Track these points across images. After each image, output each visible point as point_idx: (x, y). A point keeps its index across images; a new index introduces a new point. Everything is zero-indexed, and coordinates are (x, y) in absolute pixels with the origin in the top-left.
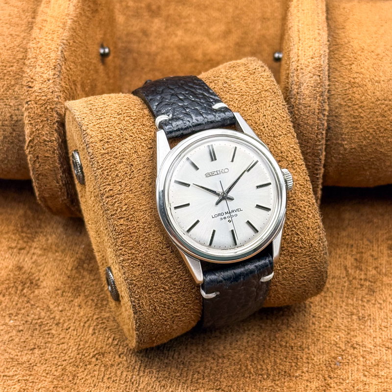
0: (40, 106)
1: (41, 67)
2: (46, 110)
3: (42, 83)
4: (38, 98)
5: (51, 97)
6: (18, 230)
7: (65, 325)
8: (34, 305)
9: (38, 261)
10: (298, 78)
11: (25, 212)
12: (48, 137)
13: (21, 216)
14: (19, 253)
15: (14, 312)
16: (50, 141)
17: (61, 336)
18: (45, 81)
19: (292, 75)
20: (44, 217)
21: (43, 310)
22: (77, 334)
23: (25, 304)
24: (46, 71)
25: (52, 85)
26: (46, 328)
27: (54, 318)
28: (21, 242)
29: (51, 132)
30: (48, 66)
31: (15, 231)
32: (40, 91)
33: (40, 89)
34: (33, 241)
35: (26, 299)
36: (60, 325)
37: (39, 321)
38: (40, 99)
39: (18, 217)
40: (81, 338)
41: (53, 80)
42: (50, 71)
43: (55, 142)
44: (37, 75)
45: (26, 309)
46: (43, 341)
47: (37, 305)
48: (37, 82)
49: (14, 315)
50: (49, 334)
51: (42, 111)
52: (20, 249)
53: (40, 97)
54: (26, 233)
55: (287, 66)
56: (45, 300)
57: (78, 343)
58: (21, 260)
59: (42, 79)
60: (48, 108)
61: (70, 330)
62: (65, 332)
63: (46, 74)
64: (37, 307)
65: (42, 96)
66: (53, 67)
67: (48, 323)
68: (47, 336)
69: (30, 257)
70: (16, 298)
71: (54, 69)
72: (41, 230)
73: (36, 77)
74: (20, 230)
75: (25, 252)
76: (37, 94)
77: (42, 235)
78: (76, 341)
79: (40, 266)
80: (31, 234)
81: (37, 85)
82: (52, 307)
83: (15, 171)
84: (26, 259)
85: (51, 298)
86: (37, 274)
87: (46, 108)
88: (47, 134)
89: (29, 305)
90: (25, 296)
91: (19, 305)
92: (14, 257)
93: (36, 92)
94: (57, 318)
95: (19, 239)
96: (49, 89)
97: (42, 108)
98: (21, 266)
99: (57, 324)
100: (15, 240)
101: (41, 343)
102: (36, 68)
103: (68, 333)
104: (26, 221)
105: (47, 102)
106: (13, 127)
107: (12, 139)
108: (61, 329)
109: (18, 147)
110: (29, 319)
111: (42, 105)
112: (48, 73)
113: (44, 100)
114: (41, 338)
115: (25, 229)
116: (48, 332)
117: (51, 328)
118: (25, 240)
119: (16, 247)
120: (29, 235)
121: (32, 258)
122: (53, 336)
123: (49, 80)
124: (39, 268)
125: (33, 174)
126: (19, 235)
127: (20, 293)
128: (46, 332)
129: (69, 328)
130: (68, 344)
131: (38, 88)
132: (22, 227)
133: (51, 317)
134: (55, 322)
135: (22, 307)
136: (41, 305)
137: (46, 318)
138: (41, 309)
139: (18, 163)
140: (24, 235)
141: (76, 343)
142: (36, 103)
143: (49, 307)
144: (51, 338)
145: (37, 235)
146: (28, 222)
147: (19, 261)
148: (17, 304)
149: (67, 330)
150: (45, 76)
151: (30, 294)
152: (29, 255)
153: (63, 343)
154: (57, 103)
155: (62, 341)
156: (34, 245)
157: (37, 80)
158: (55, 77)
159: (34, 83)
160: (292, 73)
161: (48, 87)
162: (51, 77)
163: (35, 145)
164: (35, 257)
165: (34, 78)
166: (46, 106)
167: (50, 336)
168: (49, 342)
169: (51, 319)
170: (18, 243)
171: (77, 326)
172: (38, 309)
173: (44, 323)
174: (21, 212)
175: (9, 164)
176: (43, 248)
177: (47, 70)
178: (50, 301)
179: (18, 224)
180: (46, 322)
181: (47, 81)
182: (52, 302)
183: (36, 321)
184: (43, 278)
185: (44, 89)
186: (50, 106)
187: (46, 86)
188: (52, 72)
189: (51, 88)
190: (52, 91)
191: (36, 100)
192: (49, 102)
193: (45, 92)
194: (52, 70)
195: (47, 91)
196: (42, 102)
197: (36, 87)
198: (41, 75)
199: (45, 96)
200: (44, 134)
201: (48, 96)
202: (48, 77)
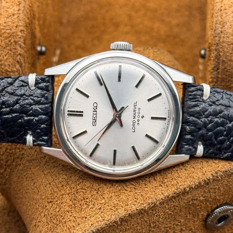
0: (4, 38)
1: (7, 3)
2: (10, 43)
3: (7, 18)
5: (15, 31)
12: (10, 68)
16: (12, 72)
18: (10, 16)
24: (11, 7)
25: (16, 20)
29: (13, 64)
30: (13, 2)
32: (5, 25)
33: (5, 23)
38: (5, 32)
41: (18, 15)
42: (15, 7)
43: (16, 73)
44: (3, 10)
51: (6, 44)
53: (5, 31)
59: (8, 13)
60: (12, 41)
63: (11, 9)
65: (7, 29)
66: (18, 3)
87: (10, 41)
96: (13, 23)
97: (6, 41)
105: (11, 35)
111: (6, 38)
112: (13, 8)
113: (9, 33)
123: (14, 15)
131: (3, 22)
150: (10, 11)
154: (20, 37)
157: (3, 14)
158: (19, 12)
161: (13, 22)
162: (16, 12)
166: (10, 39)
177: (12, 5)
181: (12, 16)
185: (9, 23)
186: (14, 39)
187: (11, 21)
188: (17, 7)
189: (16, 22)
190: (16, 25)
191: (2, 32)
192: (13, 35)
193: (10, 26)
194: (17, 5)
195: (12, 25)
196: (6, 35)
197: (2, 21)
198: (6, 10)
199: (10, 29)
200: (7, 65)
201: (13, 30)
202: (13, 12)
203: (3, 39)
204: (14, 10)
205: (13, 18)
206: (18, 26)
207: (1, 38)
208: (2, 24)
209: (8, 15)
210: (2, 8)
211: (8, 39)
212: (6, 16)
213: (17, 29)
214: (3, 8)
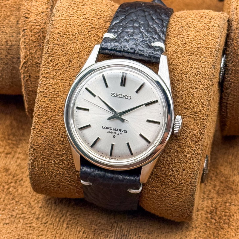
1: (36, 2)
2: (39, 38)
3: (37, 15)
4: (33, 27)
5: (44, 27)
6: (5, 138)
7: (44, 220)
8: (18, 202)
9: (22, 164)
10: (237, 16)
11: (11, 123)
12: (40, 60)
13: (7, 126)
14: (6, 157)
15: (2, 207)
17: (40, 229)
18: (40, 14)
19: (232, 13)
20: (27, 127)
21: (26, 206)
22: (53, 228)
23: (11, 200)
24: (40, 5)
26: (28, 222)
27: (34, 213)
28: (7, 147)
30: (42, 1)
31: (3, 139)
32: (35, 21)
33: (35, 20)
34: (18, 147)
35: (11, 197)
36: (40, 220)
37: (22, 216)
38: (35, 28)
39: (6, 127)
40: (57, 231)
41: (46, 13)
42: (44, 5)
44: (33, 8)
45: (12, 205)
46: (26, 233)
47: (20, 202)
48: (32, 14)
49: (2, 210)
50: (30, 227)
51: (36, 38)
52: (7, 154)
53: (35, 27)
54: (12, 140)
55: (229, 6)
56: (27, 198)
57: (54, 235)
58: (8, 163)
59: (37, 12)
60: (41, 36)
61: (48, 224)
62: (44, 226)
63: (40, 7)
64: (21, 203)
65: (37, 26)
66: (47, 2)
67: (29, 218)
68: (29, 229)
69: (15, 161)
70: (4, 196)
71: (47, 4)
72: (24, 138)
73: (32, 10)
74: (7, 137)
75: (11, 156)
76: (32, 24)
77: (25, 142)
78: (53, 233)
79: (23, 168)
80: (16, 141)
81: (33, 16)
82: (33, 203)
83: (8, 87)
84: (12, 162)
85: (32, 196)
86: (21, 175)
87: (39, 36)
88: (39, 57)
89: (13, 201)
90: (11, 194)
91: (6, 202)
92: (2, 160)
93: (32, 22)
94: (37, 213)
95: (6, 146)
96: (42, 20)
97: (36, 36)
98: (8, 168)
99: (37, 219)
100: (3, 146)
101: (24, 234)
102: (32, 2)
103: (46, 226)
104: (12, 130)
105: (40, 31)
106: (8, 51)
107: (7, 61)
108: (40, 223)
109: (11, 68)
110: (14, 214)
111: (36, 33)
112: (42, 6)
113: (38, 29)
114: (24, 230)
115: (11, 137)
116: (30, 225)
117: (32, 221)
118: (11, 146)
119: (4, 152)
120: (14, 142)
121: (16, 162)
122: (34, 229)
123: (42, 13)
124: (23, 170)
125: (25, 90)
126: (6, 142)
127: (7, 191)
128: (28, 225)
129: (47, 222)
130: (46, 236)
132: (9, 135)
133: (32, 212)
134: (35, 217)
135: (9, 203)
136: (24, 202)
137: (28, 213)
138: (24, 206)
139: (11, 81)
140: (10, 142)
141: (52, 236)
142: (31, 32)
143: (31, 204)
144: (32, 230)
145: (21, 142)
146: (14, 131)
147: (5, 164)
148: (4, 201)
149: (45, 224)
150: (40, 9)
151: (15, 192)
152: (14, 159)
153: (42, 235)
155: (41, 233)
156: (19, 150)
157: (33, 12)
158: (47, 10)
159: (30, 14)
160: (233, 11)
161: (42, 19)
162: (44, 10)
163: (28, 66)
164: (19, 161)
165: (30, 10)
166: (39, 34)
167: (31, 229)
168: (31, 234)
169: (32, 214)
170: (5, 149)
171: (53, 221)
172: (22, 205)
173: (26, 217)
174: (8, 122)
175: (3, 81)
176: (26, 153)
177: (41, 4)
178: (31, 198)
179: (5, 133)
180: (28, 217)
182: (33, 200)
183: (20, 216)
184: (26, 179)
185: (38, 20)
186: (43, 34)
187: (40, 18)
188: (45, 6)
189: (44, 19)
190: (45, 22)
191: (32, 28)
192: (42, 31)
193: (39, 22)
194: (45, 4)
195: (41, 22)
196: (36, 31)
197: (32, 18)
198: (36, 8)
199: (39, 26)
200: (37, 57)
201: (42, 26)
202: (42, 10)
203: (33, 34)
204: (43, 8)
205: (42, 15)
206: (46, 23)
207: (32, 33)
208: (32, 21)
209: (37, 13)
210: (32, 7)
211: (37, 34)
212: (36, 14)
213: (46, 25)
214: (34, 7)
